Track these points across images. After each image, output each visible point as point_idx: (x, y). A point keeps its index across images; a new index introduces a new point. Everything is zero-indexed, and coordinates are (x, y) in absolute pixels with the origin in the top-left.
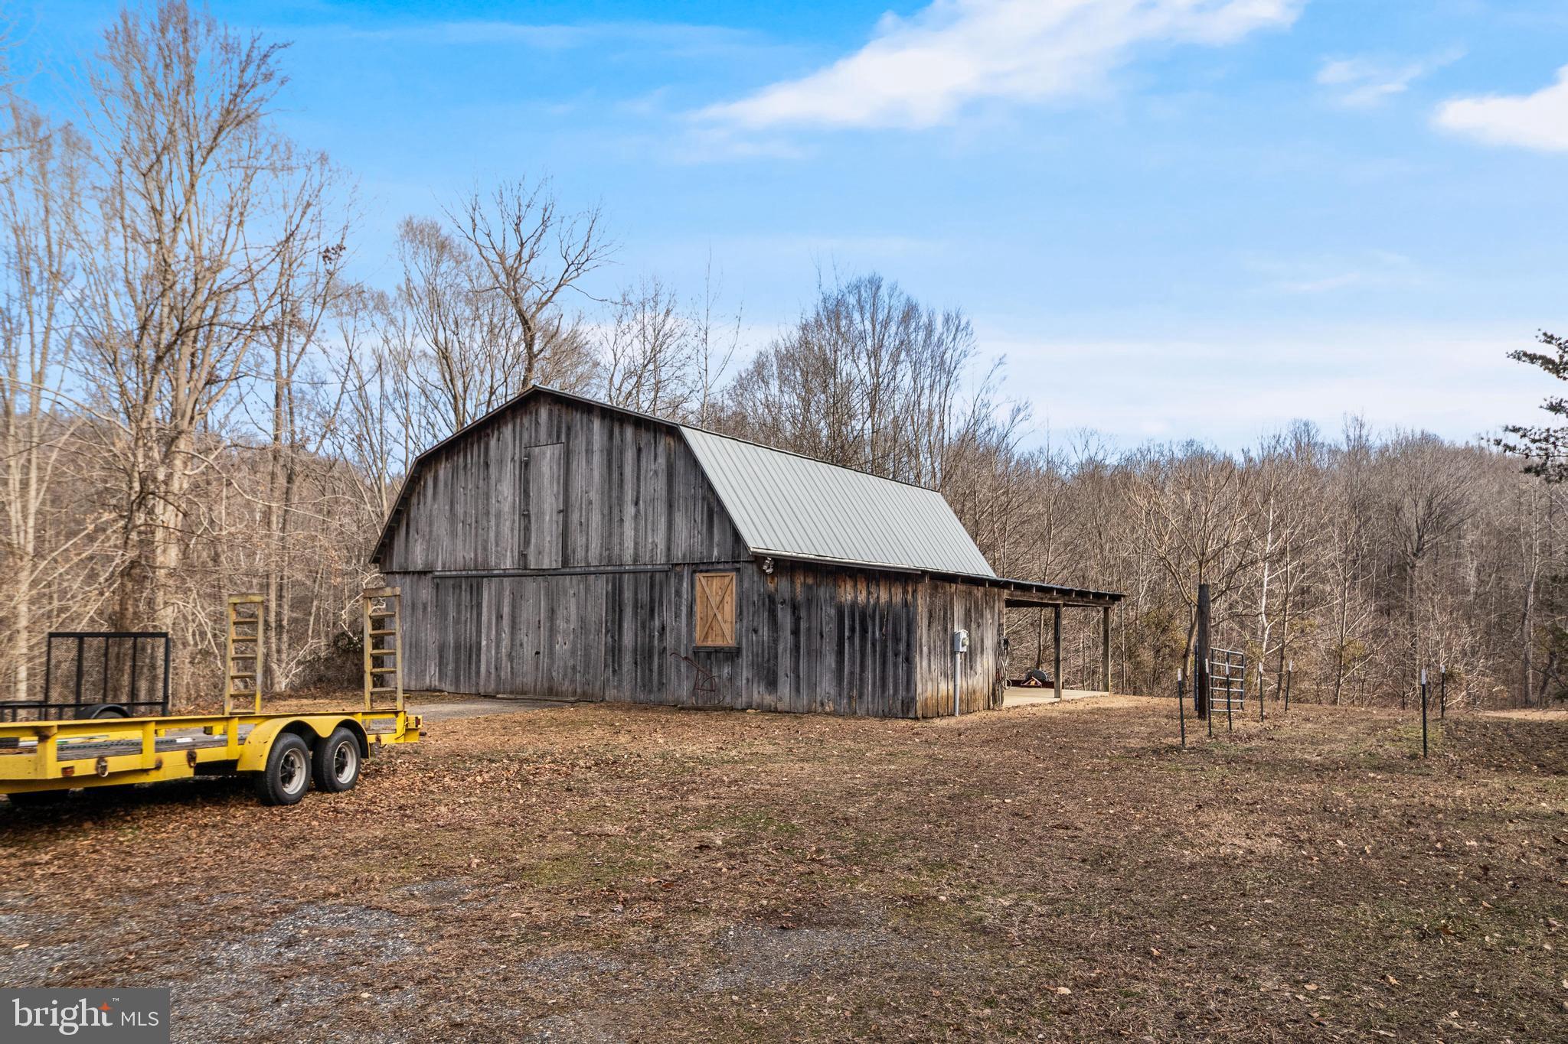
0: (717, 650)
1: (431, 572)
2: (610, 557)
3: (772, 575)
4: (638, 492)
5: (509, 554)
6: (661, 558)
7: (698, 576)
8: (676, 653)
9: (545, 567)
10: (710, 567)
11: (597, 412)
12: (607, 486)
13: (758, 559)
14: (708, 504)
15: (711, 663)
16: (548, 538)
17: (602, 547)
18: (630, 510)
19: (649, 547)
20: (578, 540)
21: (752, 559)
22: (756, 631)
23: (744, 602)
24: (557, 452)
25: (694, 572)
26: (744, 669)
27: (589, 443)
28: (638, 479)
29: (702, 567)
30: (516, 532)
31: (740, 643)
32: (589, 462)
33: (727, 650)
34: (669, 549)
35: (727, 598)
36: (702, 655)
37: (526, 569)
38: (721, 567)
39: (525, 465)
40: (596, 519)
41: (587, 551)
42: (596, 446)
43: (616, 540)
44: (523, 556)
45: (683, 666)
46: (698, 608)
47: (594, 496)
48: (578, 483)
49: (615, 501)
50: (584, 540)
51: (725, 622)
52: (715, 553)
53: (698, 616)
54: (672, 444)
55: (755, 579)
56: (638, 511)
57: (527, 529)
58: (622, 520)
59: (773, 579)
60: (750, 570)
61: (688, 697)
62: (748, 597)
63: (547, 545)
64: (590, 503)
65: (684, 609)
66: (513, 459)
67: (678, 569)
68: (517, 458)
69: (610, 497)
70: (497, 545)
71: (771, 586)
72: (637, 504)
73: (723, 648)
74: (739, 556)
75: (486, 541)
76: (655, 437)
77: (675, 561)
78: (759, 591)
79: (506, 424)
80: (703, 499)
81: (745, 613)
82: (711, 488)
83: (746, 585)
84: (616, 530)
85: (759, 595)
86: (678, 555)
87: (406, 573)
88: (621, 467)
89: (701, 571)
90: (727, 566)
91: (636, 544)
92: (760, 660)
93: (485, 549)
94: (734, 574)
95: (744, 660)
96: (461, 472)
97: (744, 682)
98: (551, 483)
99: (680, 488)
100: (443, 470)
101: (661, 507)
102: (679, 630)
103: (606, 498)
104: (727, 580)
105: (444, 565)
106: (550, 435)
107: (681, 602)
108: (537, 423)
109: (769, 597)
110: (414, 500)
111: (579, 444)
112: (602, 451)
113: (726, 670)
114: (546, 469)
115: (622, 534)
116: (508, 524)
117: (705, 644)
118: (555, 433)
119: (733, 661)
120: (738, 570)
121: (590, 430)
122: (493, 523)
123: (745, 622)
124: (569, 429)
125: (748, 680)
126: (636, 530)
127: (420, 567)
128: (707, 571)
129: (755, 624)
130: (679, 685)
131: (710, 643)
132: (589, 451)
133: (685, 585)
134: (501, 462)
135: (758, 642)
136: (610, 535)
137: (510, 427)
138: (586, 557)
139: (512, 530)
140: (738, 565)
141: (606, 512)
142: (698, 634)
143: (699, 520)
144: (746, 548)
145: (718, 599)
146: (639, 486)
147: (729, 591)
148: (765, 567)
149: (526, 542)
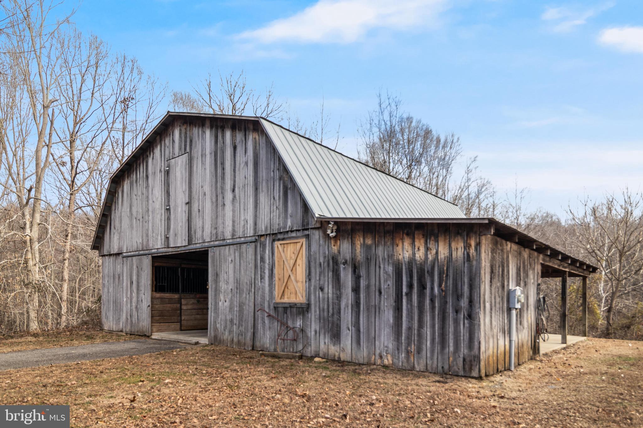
0: (292, 306)
1: (121, 253)
2: (217, 234)
3: (335, 237)
4: (235, 181)
5: (159, 238)
6: (250, 232)
7: (277, 244)
8: (262, 310)
9: (179, 245)
10: (286, 236)
11: (208, 123)
12: (214, 180)
13: (323, 223)
14: (284, 183)
15: (287, 317)
16: (180, 224)
17: (212, 227)
18: (229, 196)
19: (242, 223)
20: (197, 223)
21: (318, 225)
22: (322, 289)
23: (312, 264)
24: (184, 160)
25: (274, 240)
26: (313, 323)
27: (203, 149)
28: (234, 171)
29: (280, 236)
30: (163, 222)
31: (309, 299)
32: (203, 163)
33: (299, 305)
34: (255, 224)
35: (299, 261)
36: (280, 310)
37: (168, 247)
38: (294, 234)
39: (168, 173)
40: (208, 205)
41: (203, 231)
42: (208, 152)
43: (220, 221)
44: (167, 238)
45: (267, 321)
46: (276, 271)
47: (207, 189)
48: (197, 180)
49: (219, 190)
50: (201, 223)
51: (297, 282)
52: (289, 223)
53: (276, 278)
54: (257, 137)
55: (321, 242)
56: (234, 197)
57: (169, 219)
58: (224, 205)
59: (336, 242)
60: (316, 235)
61: (270, 345)
62: (315, 259)
63: (180, 228)
64: (205, 194)
65: (267, 272)
66: (161, 171)
67: (262, 239)
68: (162, 170)
69: (216, 188)
70: (153, 232)
71: (335, 249)
72: (234, 191)
73: (296, 304)
74: (308, 224)
75: (148, 230)
76: (245, 135)
77: (260, 233)
78: (325, 253)
79: (156, 146)
80: (280, 179)
81: (313, 274)
82: (285, 170)
83: (314, 247)
84: (220, 213)
85: (325, 257)
86: (262, 229)
87: (110, 255)
88: (223, 164)
89: (279, 240)
90: (299, 234)
91: (234, 222)
92: (326, 314)
93: (147, 236)
94: (304, 240)
95: (313, 315)
96: (135, 184)
97: (313, 333)
98: (182, 183)
99: (263, 173)
100: (126, 185)
101: (250, 190)
102: (263, 289)
103: (214, 190)
104: (299, 245)
105: (127, 248)
106: (180, 149)
107: (264, 266)
108: (173, 141)
109: (333, 258)
110: (113, 208)
111: (197, 151)
112: (211, 154)
113: (299, 323)
114: (178, 174)
115: (224, 216)
116: (159, 216)
117: (282, 301)
118: (183, 146)
119: (304, 315)
120: (307, 236)
121: (204, 139)
122: (150, 218)
123: (313, 281)
124: (191, 141)
125: (316, 332)
126: (234, 211)
127: (115, 250)
128: (283, 239)
129: (322, 282)
130: (264, 334)
131: (286, 300)
132: (203, 155)
133: (267, 252)
134: (154, 174)
135: (324, 299)
136: (217, 217)
137: (159, 147)
138: (203, 236)
139: (161, 220)
140: (306, 232)
141: (214, 200)
142: (277, 293)
143: (277, 198)
144: (313, 216)
145: (292, 262)
146: (235, 177)
147: (300, 255)
148: (329, 232)
149: (168, 228)
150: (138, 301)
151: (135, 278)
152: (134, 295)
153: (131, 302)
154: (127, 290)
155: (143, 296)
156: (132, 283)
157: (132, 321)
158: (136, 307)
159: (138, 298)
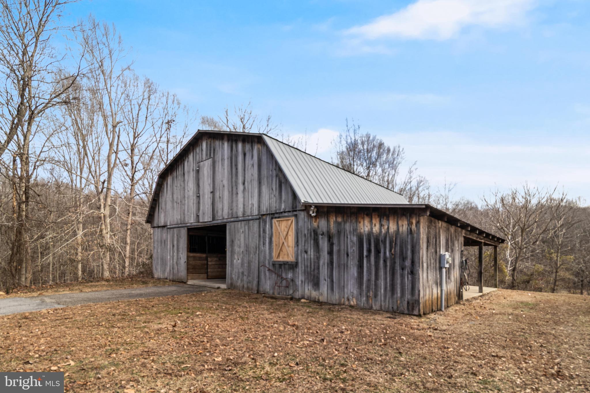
0: (285, 263)
1: (166, 226)
2: (232, 213)
3: (315, 217)
4: (245, 177)
5: (192, 215)
6: (256, 212)
7: (274, 220)
8: (264, 266)
9: (206, 221)
10: (281, 215)
11: (226, 138)
12: (230, 177)
13: (307, 207)
14: (279, 179)
15: (282, 271)
16: (207, 206)
17: (229, 209)
18: (241, 187)
19: (250, 206)
20: (219, 206)
21: (303, 208)
22: (306, 252)
23: (299, 235)
24: (209, 163)
25: (272, 218)
26: (300, 275)
27: (223, 155)
28: (244, 170)
29: (276, 215)
30: (195, 205)
31: (297, 259)
32: (223, 165)
33: (290, 263)
34: (259, 207)
35: (290, 233)
36: (277, 266)
37: (199, 222)
38: (286, 214)
39: (198, 171)
40: (226, 194)
41: (223, 211)
42: (226, 157)
43: (234, 204)
44: (198, 216)
45: (267, 273)
46: (274, 239)
47: (225, 182)
48: (218, 177)
49: (234, 184)
50: (221, 206)
51: (289, 247)
52: (283, 207)
53: (274, 244)
54: (260, 147)
55: (306, 220)
56: (244, 188)
57: (199, 203)
58: (237, 193)
59: (316, 220)
60: (302, 215)
61: (270, 290)
62: (301, 232)
63: (206, 209)
64: (224, 186)
65: (267, 240)
66: (193, 170)
67: (264, 217)
68: (194, 169)
69: (232, 182)
70: (188, 212)
71: (315, 224)
72: (244, 184)
73: (288, 262)
74: (296, 207)
75: (184, 210)
76: (252, 146)
77: (262, 213)
78: (308, 227)
79: (190, 153)
80: (277, 176)
81: (300, 242)
82: (280, 170)
83: (301, 223)
84: (234, 199)
85: (308, 230)
86: (264, 210)
87: (159, 227)
88: (236, 165)
89: (276, 218)
90: (290, 214)
91: (244, 205)
92: (309, 269)
93: (184, 214)
94: (293, 219)
95: (300, 270)
96: (175, 179)
97: (300, 282)
98: (208, 178)
99: (264, 172)
100: (169, 180)
101: (256, 184)
102: (265, 251)
103: (230, 183)
104: (290, 222)
105: (170, 222)
106: (207, 155)
107: (266, 236)
108: (202, 150)
109: (314, 231)
110: (161, 195)
111: (218, 157)
112: (228, 158)
113: (290, 275)
114: (205, 172)
115: (237, 201)
116: (192, 201)
117: (279, 260)
118: (209, 153)
119: (293, 270)
120: (296, 216)
121: (223, 148)
122: (186, 202)
123: (300, 246)
124: (214, 150)
125: (302, 282)
126: (244, 198)
127: (162, 224)
128: (279, 217)
129: (306, 247)
130: (266, 282)
131: (281, 259)
132: (223, 159)
133: (268, 226)
134: (189, 172)
135: (307, 259)
136: (232, 202)
137: (192, 154)
138: (222, 215)
139: (194, 203)
140: (295, 213)
141: (230, 190)
142: (274, 254)
143: (274, 189)
144: (300, 201)
145: (285, 233)
146: (245, 174)
147: (291, 228)
148: (311, 213)
149: (198, 209)
150: (178, 258)
151: (175, 243)
152: (175, 254)
153: (173, 259)
154: (170, 251)
155: (181, 255)
156: (173, 246)
157: (173, 272)
158: (177, 263)
159: (178, 256)
